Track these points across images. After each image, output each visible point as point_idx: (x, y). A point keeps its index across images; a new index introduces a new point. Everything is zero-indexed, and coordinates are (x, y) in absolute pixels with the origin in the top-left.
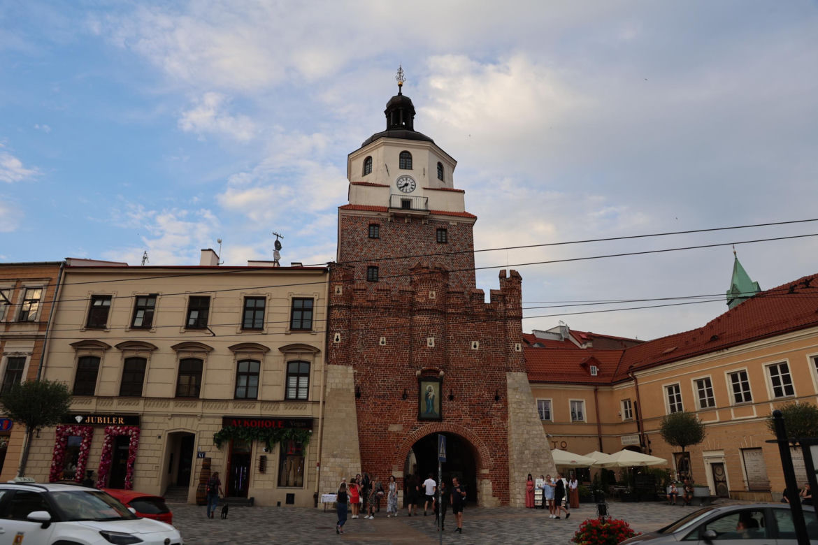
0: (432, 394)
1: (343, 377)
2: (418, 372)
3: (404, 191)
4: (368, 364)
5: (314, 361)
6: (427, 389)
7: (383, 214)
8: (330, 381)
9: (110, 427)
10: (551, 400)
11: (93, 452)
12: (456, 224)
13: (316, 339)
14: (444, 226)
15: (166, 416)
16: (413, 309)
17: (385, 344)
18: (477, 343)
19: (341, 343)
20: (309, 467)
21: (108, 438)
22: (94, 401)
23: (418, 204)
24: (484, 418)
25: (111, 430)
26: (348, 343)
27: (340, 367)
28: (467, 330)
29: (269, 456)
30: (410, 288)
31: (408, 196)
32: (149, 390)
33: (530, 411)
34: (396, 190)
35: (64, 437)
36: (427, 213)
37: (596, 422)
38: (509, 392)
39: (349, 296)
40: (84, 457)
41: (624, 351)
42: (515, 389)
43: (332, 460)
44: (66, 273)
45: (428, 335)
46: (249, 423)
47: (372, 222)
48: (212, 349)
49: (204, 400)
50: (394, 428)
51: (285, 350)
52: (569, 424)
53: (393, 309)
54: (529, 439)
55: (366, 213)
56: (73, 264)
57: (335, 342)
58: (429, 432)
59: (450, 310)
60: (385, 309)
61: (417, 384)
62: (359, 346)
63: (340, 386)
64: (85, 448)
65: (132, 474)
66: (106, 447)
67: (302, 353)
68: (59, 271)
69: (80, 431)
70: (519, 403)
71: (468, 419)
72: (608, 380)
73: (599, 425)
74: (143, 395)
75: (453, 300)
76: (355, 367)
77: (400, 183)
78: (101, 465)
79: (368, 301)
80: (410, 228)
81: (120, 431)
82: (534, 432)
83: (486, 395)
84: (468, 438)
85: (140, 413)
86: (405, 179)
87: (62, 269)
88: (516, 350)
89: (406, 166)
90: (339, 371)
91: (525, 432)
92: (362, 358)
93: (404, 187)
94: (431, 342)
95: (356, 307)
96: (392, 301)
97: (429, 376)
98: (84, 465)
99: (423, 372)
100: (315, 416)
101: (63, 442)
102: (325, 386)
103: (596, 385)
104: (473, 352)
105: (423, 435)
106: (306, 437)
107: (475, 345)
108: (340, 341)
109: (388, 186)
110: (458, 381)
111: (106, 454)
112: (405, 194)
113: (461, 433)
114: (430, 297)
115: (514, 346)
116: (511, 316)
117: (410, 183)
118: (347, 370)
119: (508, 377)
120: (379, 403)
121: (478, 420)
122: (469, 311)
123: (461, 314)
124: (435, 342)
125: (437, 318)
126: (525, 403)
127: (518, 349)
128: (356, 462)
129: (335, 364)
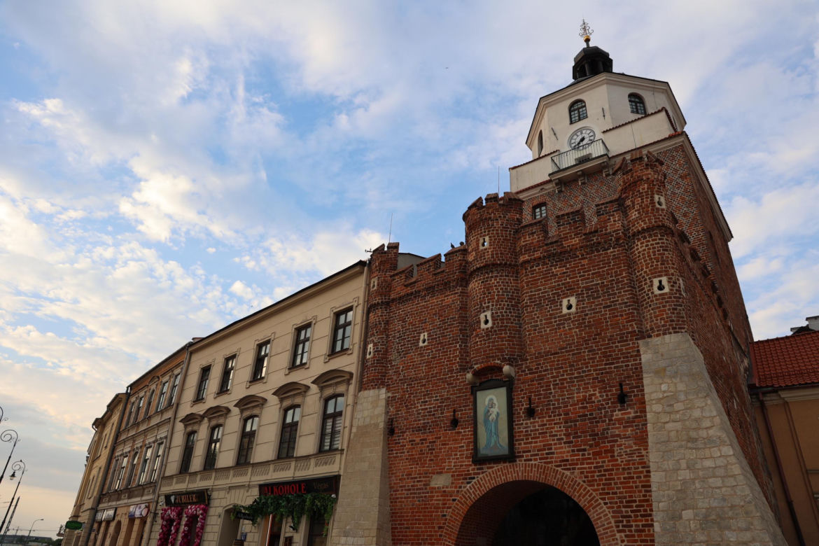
0: (495, 411)
1: (373, 406)
2: (470, 376)
3: (581, 148)
4: (403, 381)
5: (348, 390)
6: (487, 403)
8: (358, 415)
9: (189, 507)
11: (178, 536)
13: (350, 360)
15: (226, 489)
16: (466, 277)
17: (426, 344)
18: (573, 300)
19: (374, 357)
21: (187, 520)
22: (187, 478)
23: (597, 153)
24: (597, 444)
25: (189, 510)
26: (383, 358)
27: (372, 392)
28: (553, 282)
29: (295, 537)
31: (584, 153)
32: (219, 460)
33: (697, 413)
35: (165, 521)
36: (606, 160)
38: (647, 380)
39: (386, 287)
42: (660, 373)
43: (343, 540)
44: (191, 353)
45: (482, 310)
46: (278, 489)
48: (265, 401)
49: (253, 465)
50: (440, 481)
51: (321, 381)
53: (438, 285)
54: (693, 480)
57: (368, 356)
58: (494, 484)
59: (522, 259)
61: (471, 398)
62: (394, 355)
63: (368, 421)
64: (173, 532)
66: (184, 530)
67: (336, 384)
68: (188, 351)
69: (173, 513)
70: (669, 401)
71: (564, 451)
74: (215, 466)
75: (526, 240)
76: (388, 390)
77: (573, 141)
79: (406, 286)
80: (588, 189)
81: (193, 510)
82: (708, 463)
83: (598, 396)
84: (568, 491)
85: (210, 488)
86: (579, 134)
88: (657, 292)
89: (578, 118)
90: (369, 399)
91: (683, 464)
92: (397, 373)
93: (579, 144)
94: (486, 320)
95: (393, 300)
97: (487, 378)
99: (476, 374)
100: (340, 472)
101: (164, 526)
102: (352, 425)
104: (567, 318)
105: (484, 490)
106: (327, 505)
107: (569, 303)
108: (372, 354)
109: (555, 152)
110: (541, 378)
111: (183, 539)
113: (553, 481)
114: (481, 248)
115: (652, 285)
116: (639, 232)
117: (586, 136)
118: (379, 396)
119: (642, 349)
120: (418, 440)
121: (585, 450)
122: (552, 249)
123: (540, 258)
124: (492, 317)
125: (496, 276)
126: (682, 397)
127: (661, 287)
128: (371, 544)
129: (366, 389)
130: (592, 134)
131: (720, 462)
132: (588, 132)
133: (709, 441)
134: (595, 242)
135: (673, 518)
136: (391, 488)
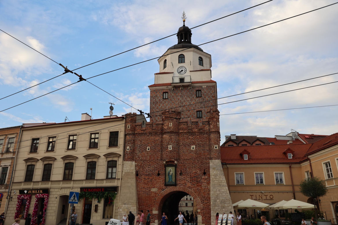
0: (171, 173)
1: (130, 167)
2: (165, 162)
3: (181, 74)
4: (141, 160)
5: (118, 160)
6: (169, 170)
7: (169, 87)
8: (124, 169)
10: (263, 173)
11: (31, 205)
12: (206, 87)
13: (119, 150)
14: (200, 88)
15: (59, 188)
16: (163, 132)
17: (149, 150)
18: (194, 147)
19: (130, 151)
20: (115, 209)
21: (37, 199)
22: (32, 184)
23: (187, 80)
24: (198, 184)
25: (38, 196)
26: (133, 151)
27: (129, 162)
28: (189, 140)
29: (99, 205)
30: (161, 122)
31: (182, 76)
32: (53, 177)
33: (221, 179)
34: (176, 74)
35: (21, 200)
36: (191, 84)
37: (291, 184)
38: (211, 170)
39: (133, 129)
40: (27, 208)
41: (312, 144)
42: (214, 169)
43: (124, 206)
44: (23, 130)
45: (169, 144)
46: (91, 190)
47: (164, 91)
48: (77, 158)
49: (74, 180)
50: (154, 190)
51: (107, 156)
52: (274, 185)
53: (153, 133)
55: (161, 87)
56: (25, 126)
57: (127, 150)
58: (170, 191)
59: (180, 131)
61: (164, 168)
62: (137, 152)
63: (129, 171)
64: (28, 204)
65: (45, 215)
66: (36, 203)
67: (113, 157)
68: (20, 129)
69: (26, 197)
70: (216, 175)
71: (189, 184)
72: (298, 161)
73: (293, 186)
74: (51, 180)
75: (182, 126)
76: (136, 162)
77: (179, 70)
78: (34, 211)
79: (142, 130)
80: (183, 92)
81: (41, 196)
82: (223, 190)
83: (199, 172)
85: (49, 188)
86: (181, 68)
87: (21, 129)
88: (215, 149)
89: (182, 62)
90: (128, 164)
92: (139, 157)
93: (181, 72)
94: (170, 148)
95: (136, 134)
96: (153, 129)
97: (169, 164)
98: (27, 211)
99: (167, 162)
100: (118, 186)
101: (20, 202)
102: (122, 171)
103: (290, 164)
104: (192, 151)
105: (167, 193)
106: (114, 195)
107: (193, 147)
108: (129, 150)
109: (172, 73)
110: (184, 166)
111: (36, 206)
112: (181, 75)
113: (186, 192)
114: (170, 126)
115: (214, 147)
116: (212, 132)
117: (184, 70)
118: (132, 163)
119: (210, 162)
120: (147, 178)
121: (195, 185)
122: (190, 131)
123: (186, 132)
124: (172, 147)
125: (174, 135)
126: (218, 175)
127: (216, 148)
128: (134, 207)
129: (127, 161)
130: (185, 70)
131: (225, 190)
132: (184, 68)
133: (223, 186)
134: (201, 132)
135: (215, 201)
136: (137, 191)
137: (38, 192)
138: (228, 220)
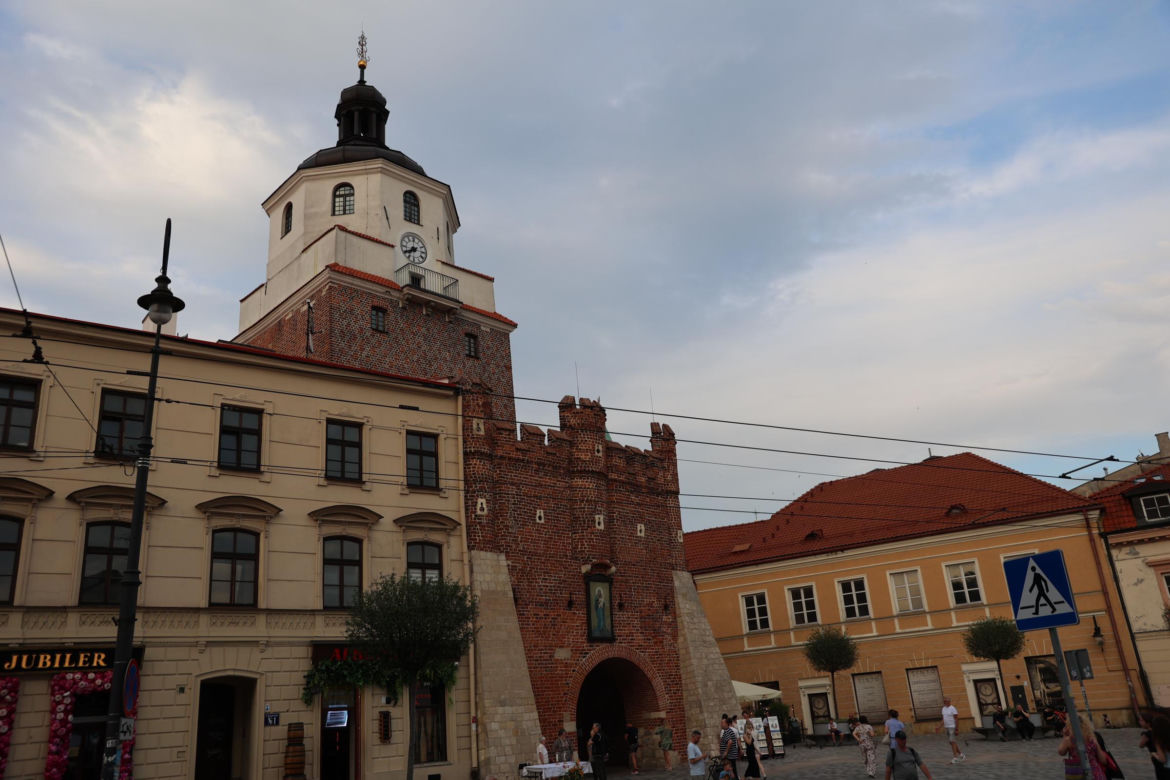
0: (602, 600)
1: (495, 571)
2: (585, 569)
3: (412, 259)
4: (524, 552)
5: (448, 543)
6: (596, 592)
7: (392, 293)
8: (478, 578)
9: (70, 676)
11: (21, 736)
12: (489, 330)
13: (450, 504)
14: (474, 331)
15: (195, 644)
16: (573, 469)
17: (543, 521)
19: (488, 515)
20: (456, 726)
21: (67, 700)
22: (17, 618)
23: (432, 284)
24: (656, 636)
25: (74, 682)
26: (496, 516)
27: (489, 555)
28: (632, 507)
29: (395, 712)
30: (566, 436)
31: (417, 269)
33: (703, 627)
34: (401, 255)
38: (678, 599)
39: (490, 438)
42: (684, 595)
43: (500, 710)
45: (595, 511)
47: (376, 302)
48: (279, 511)
49: (269, 611)
50: (562, 654)
51: (405, 522)
53: (549, 465)
54: (708, 665)
55: (369, 285)
57: (479, 512)
58: (600, 659)
59: (612, 475)
60: (538, 464)
61: (585, 586)
62: (510, 522)
63: (492, 586)
70: (691, 615)
71: (639, 638)
74: (141, 602)
75: (616, 461)
76: (508, 556)
77: (404, 244)
79: (518, 449)
80: (430, 325)
81: (98, 682)
82: (712, 656)
83: (656, 603)
84: (642, 667)
86: (412, 239)
88: (680, 540)
89: (412, 218)
90: (489, 562)
91: (704, 655)
92: (516, 541)
93: (410, 251)
94: (600, 521)
95: (502, 457)
96: (547, 453)
104: (640, 539)
105: (595, 663)
106: (449, 674)
107: (641, 528)
108: (485, 512)
109: (393, 246)
110: (627, 581)
113: (634, 660)
114: (596, 453)
115: (677, 534)
116: (671, 491)
117: (418, 248)
118: (498, 560)
119: (674, 577)
120: (541, 614)
121: (650, 639)
122: (631, 479)
123: (624, 482)
124: (604, 521)
126: (696, 615)
127: (680, 537)
128: (532, 712)
129: (482, 550)
130: (423, 250)
132: (421, 244)
134: (652, 487)
137: (75, 659)
138: (770, 732)
